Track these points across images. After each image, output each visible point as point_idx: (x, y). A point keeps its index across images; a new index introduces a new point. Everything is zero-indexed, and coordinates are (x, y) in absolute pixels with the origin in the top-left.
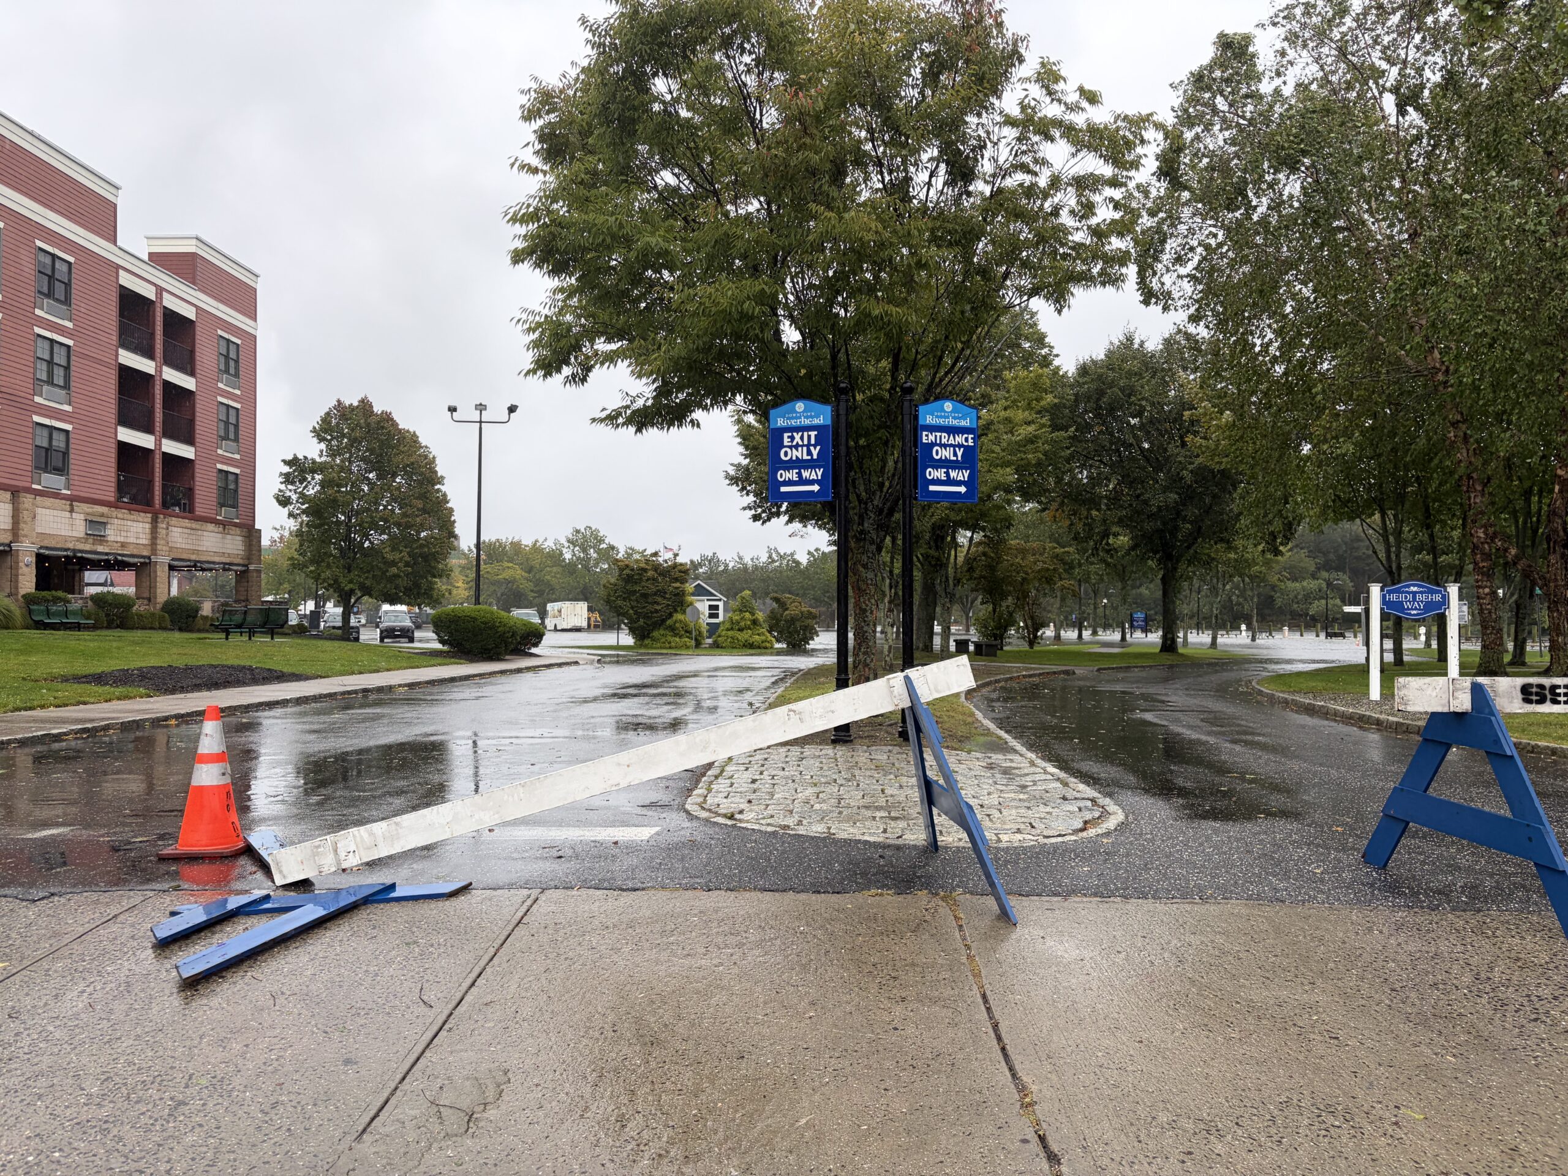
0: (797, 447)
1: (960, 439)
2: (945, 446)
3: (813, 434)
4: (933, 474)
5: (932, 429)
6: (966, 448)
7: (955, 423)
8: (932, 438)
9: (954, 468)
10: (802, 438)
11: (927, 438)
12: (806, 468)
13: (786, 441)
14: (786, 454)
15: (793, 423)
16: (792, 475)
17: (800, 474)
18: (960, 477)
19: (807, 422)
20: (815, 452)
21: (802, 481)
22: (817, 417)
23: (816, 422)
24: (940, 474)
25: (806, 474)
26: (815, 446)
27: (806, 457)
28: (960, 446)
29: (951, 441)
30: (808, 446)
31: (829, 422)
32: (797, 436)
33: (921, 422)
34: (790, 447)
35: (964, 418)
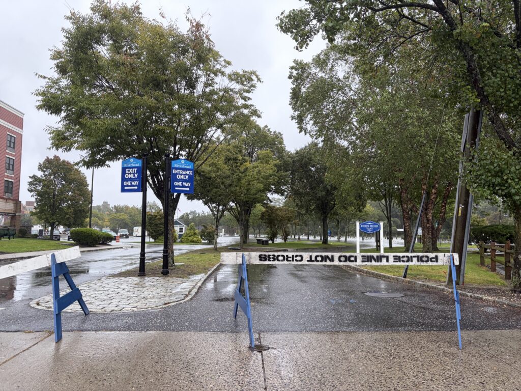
0: (130, 174)
1: (187, 172)
2: (181, 175)
3: (136, 169)
4: (176, 184)
5: (176, 169)
6: (190, 176)
7: (185, 167)
8: (176, 172)
9: (185, 182)
10: (132, 171)
11: (174, 172)
12: (133, 181)
13: (127, 172)
14: (127, 176)
15: (130, 165)
16: (129, 183)
17: (131, 183)
18: (187, 185)
19: (134, 165)
20: (136, 175)
21: (132, 185)
23: (137, 165)
24: (180, 184)
25: (133, 183)
26: (136, 173)
27: (133, 177)
28: (187, 175)
29: (184, 173)
30: (134, 173)
31: (141, 165)
32: (131, 170)
33: (172, 166)
34: (128, 174)
35: (189, 165)
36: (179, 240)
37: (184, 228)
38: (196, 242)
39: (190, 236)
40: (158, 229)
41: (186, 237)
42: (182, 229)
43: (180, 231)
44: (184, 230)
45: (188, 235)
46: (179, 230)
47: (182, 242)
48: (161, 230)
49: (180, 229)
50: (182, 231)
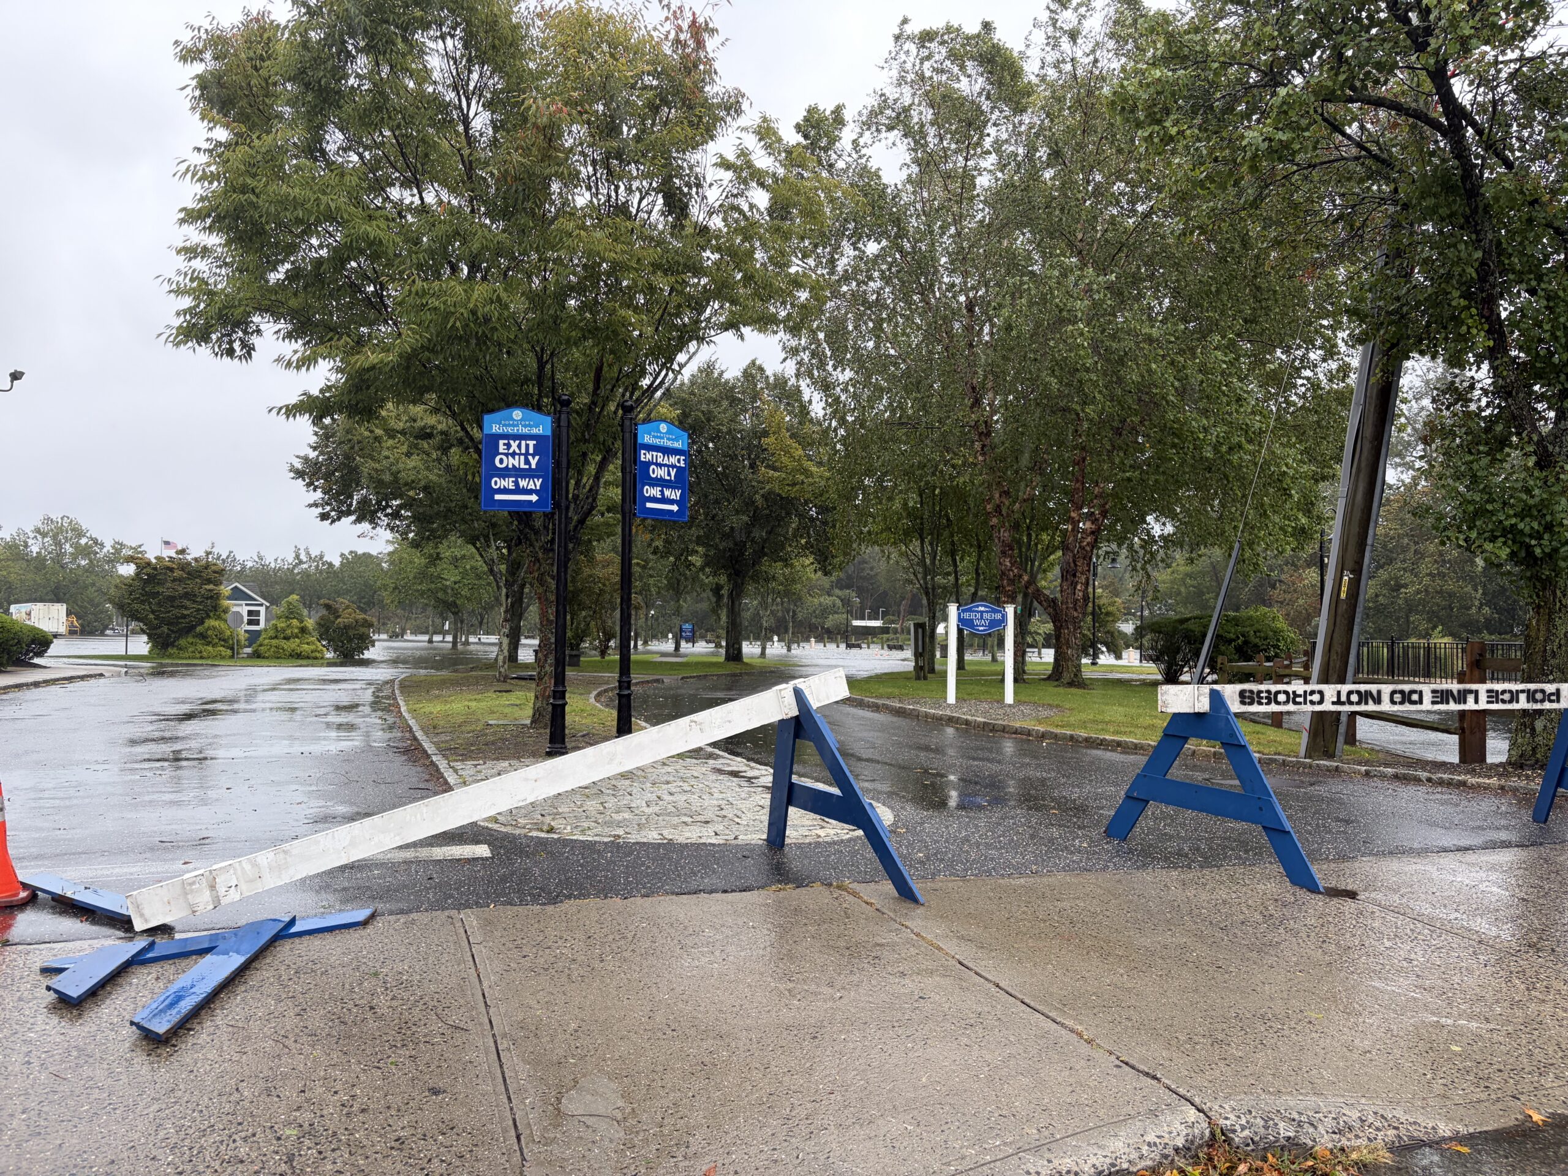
0: (513, 454)
1: (673, 460)
2: (660, 465)
3: (532, 443)
4: (650, 491)
5: (650, 448)
6: (679, 469)
7: (669, 444)
8: (649, 457)
9: (668, 487)
10: (519, 446)
11: (645, 456)
12: (523, 477)
13: (502, 448)
14: (501, 461)
15: (510, 430)
16: (509, 483)
17: (516, 483)
18: (672, 496)
19: (526, 431)
20: (534, 462)
21: (518, 490)
22: (537, 426)
23: (535, 431)
24: (654, 492)
25: (523, 483)
26: (533, 456)
27: (523, 466)
28: (673, 466)
29: (666, 461)
30: (527, 454)
31: (549, 433)
32: (514, 445)
33: (640, 441)
34: (507, 455)
35: (677, 440)
36: (249, 650)
37: (262, 610)
38: (308, 658)
39: (287, 638)
40: (175, 611)
41: (274, 642)
42: (258, 613)
43: (250, 622)
44: (262, 618)
45: (278, 634)
46: (246, 618)
47: (257, 655)
48: (184, 617)
49: (250, 613)
50: (257, 623)
